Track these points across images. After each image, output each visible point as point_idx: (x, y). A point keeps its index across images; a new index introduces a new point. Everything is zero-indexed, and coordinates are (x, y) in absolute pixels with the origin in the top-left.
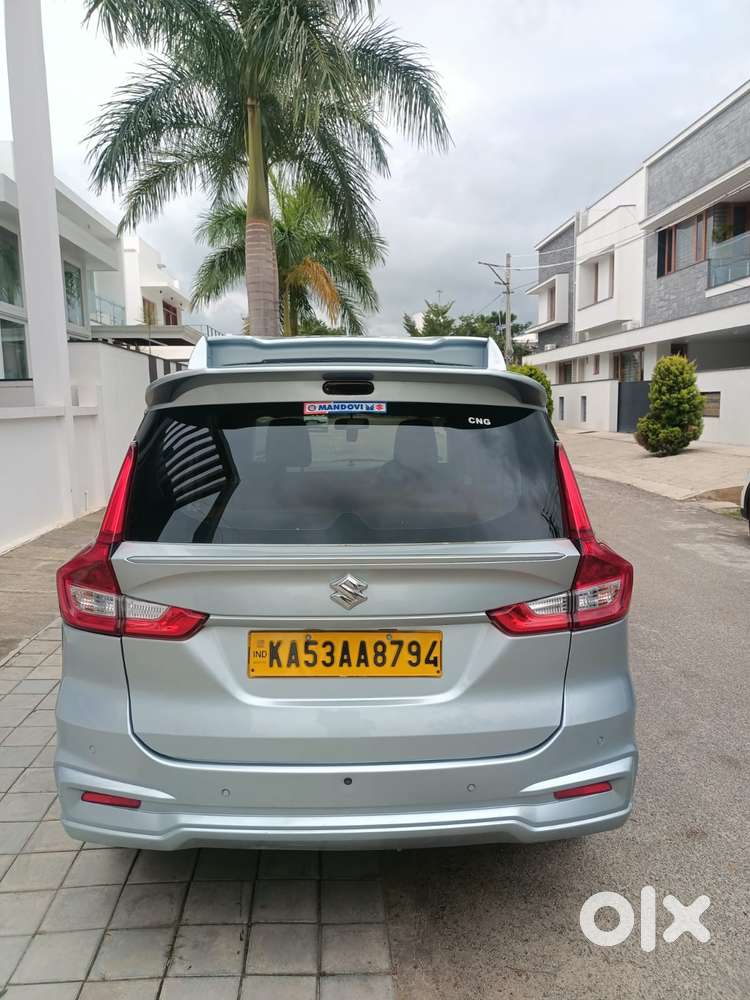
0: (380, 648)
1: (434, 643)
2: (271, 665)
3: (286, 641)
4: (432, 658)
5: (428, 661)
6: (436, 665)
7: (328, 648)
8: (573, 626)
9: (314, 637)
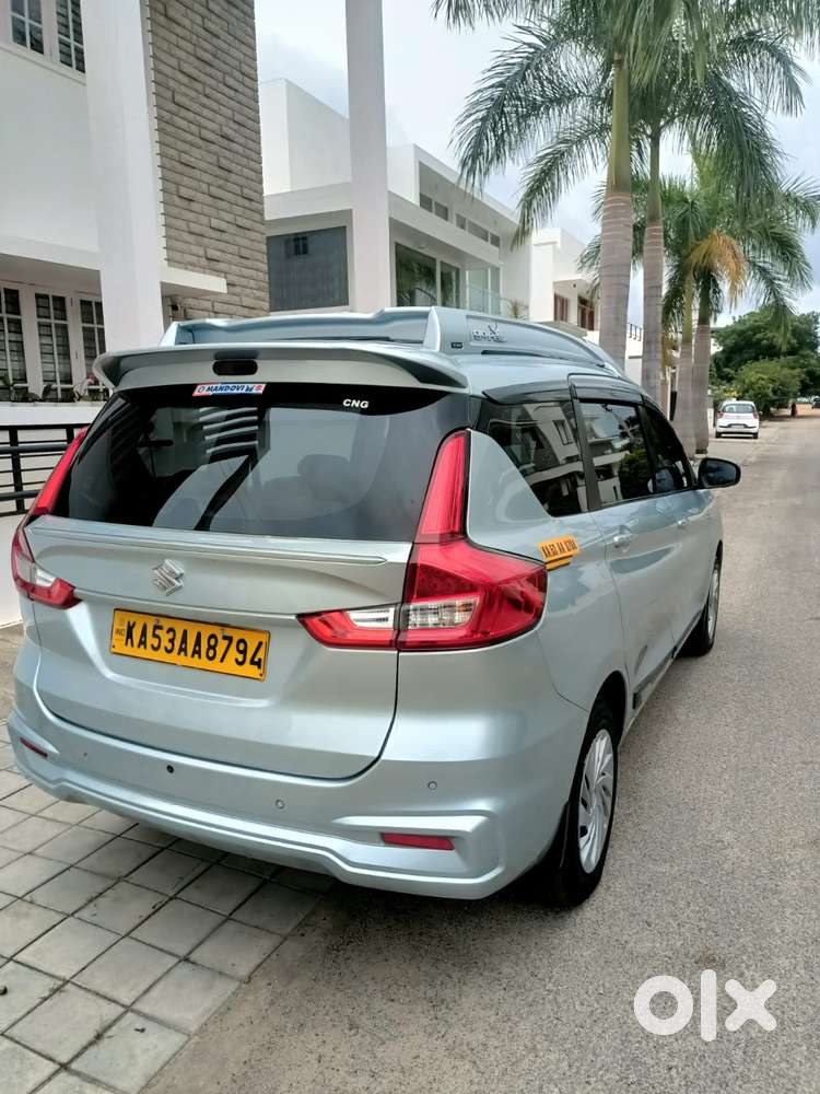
0: (213, 642)
1: (260, 644)
2: (126, 644)
3: (140, 622)
4: (256, 660)
5: (252, 662)
6: (259, 667)
7: (171, 635)
8: (400, 646)
9: (163, 622)
